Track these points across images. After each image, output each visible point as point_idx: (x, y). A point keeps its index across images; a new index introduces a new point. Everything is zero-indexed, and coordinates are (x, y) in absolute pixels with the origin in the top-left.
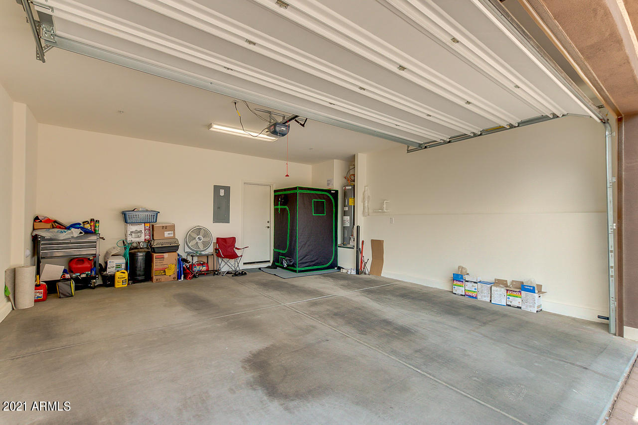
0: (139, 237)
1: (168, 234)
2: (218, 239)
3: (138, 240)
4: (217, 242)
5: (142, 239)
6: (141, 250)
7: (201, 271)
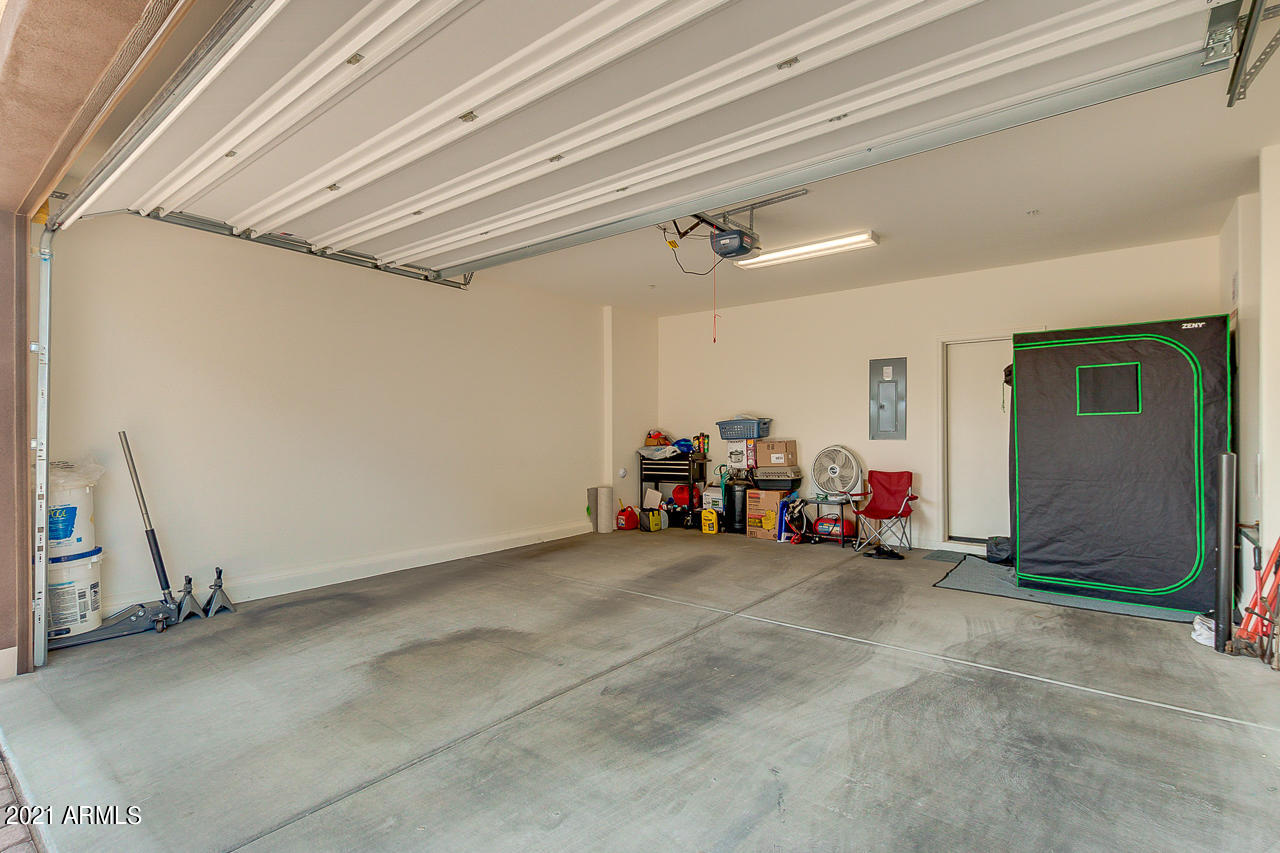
0: (739, 461)
1: (777, 458)
2: (871, 473)
3: (737, 466)
4: (870, 480)
5: (743, 465)
6: (740, 482)
7: (830, 534)
